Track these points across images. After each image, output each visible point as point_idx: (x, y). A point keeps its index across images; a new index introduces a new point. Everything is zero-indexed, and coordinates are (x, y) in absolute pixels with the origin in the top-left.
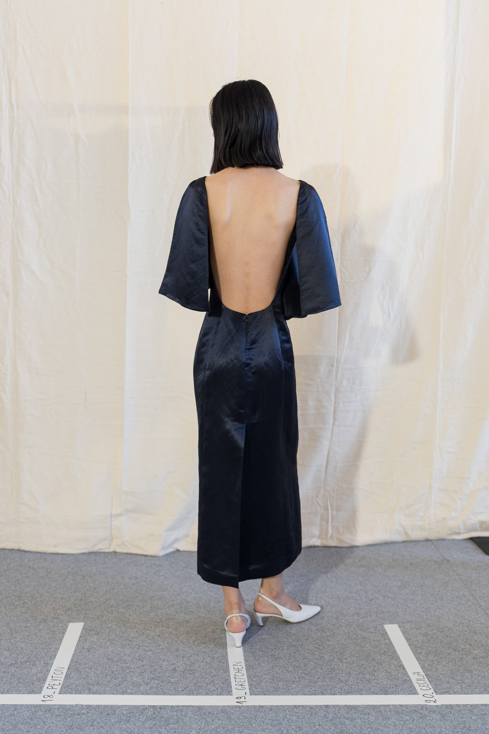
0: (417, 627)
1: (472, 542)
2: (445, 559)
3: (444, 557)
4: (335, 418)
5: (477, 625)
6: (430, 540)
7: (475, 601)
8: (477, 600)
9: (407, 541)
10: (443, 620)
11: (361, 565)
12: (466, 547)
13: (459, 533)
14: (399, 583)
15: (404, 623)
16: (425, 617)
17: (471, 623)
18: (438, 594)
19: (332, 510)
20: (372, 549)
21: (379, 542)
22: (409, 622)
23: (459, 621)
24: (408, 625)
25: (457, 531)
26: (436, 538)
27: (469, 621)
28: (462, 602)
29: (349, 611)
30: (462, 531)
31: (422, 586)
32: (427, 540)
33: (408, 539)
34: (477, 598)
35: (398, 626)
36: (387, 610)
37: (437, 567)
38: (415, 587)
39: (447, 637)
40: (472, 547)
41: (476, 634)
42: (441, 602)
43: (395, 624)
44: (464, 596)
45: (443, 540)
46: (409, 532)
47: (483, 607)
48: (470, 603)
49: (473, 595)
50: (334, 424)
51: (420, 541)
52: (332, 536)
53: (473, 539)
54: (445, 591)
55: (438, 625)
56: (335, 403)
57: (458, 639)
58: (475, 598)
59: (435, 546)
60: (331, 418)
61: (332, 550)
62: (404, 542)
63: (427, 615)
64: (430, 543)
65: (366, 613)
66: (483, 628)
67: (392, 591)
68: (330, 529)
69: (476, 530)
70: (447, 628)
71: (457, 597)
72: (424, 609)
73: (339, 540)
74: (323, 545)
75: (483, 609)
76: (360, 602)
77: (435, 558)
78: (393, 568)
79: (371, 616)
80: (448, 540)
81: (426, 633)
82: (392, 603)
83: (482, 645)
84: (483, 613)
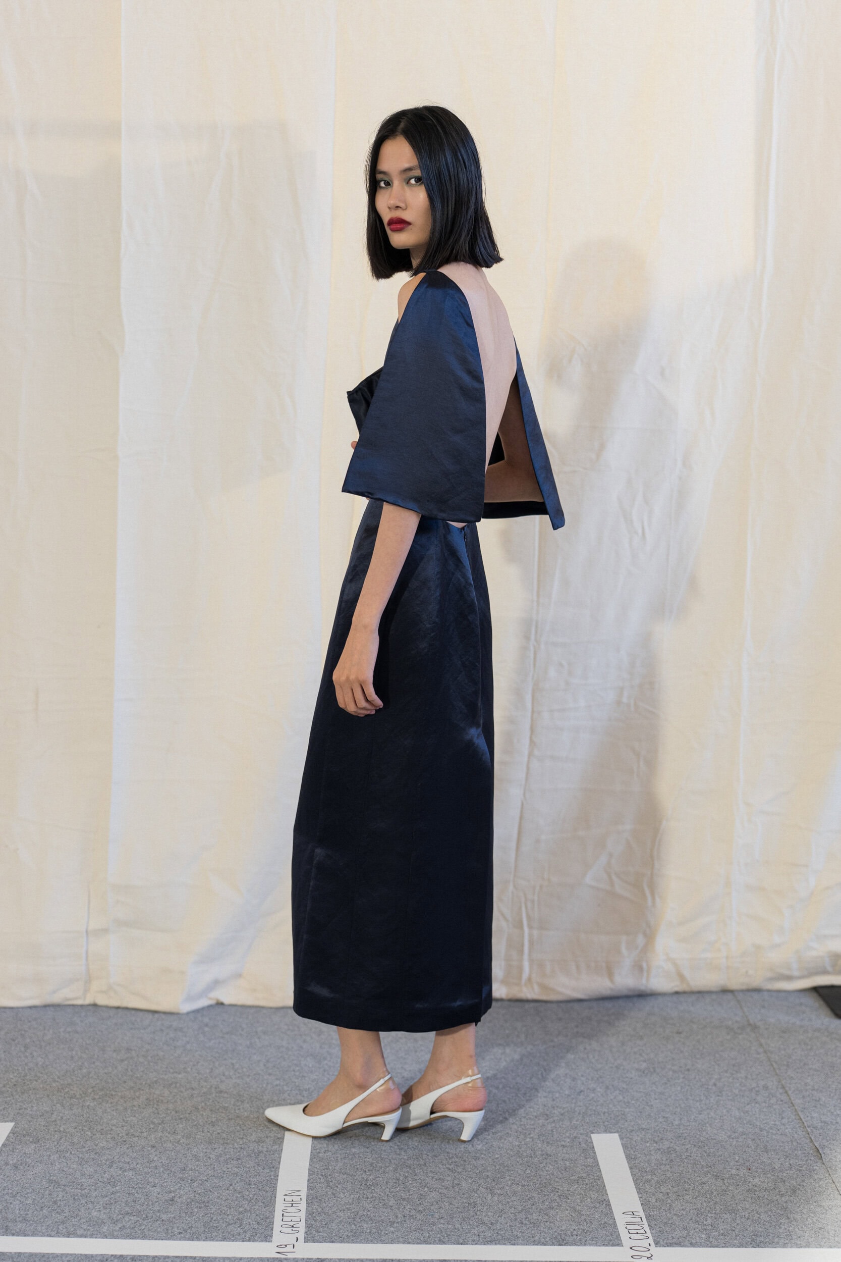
0: (656, 1139)
1: (815, 994)
2: (750, 1025)
3: (748, 1021)
4: (532, 742)
5: (774, 1137)
6: (732, 992)
7: (784, 1097)
8: (788, 1095)
9: (685, 993)
10: (709, 1129)
11: (577, 1032)
12: (801, 1004)
13: (789, 978)
14: (644, 1065)
15: (631, 1131)
16: (677, 1122)
17: (765, 1133)
18: (715, 1085)
19: (530, 927)
20: (608, 1004)
21: (625, 992)
22: (643, 1129)
23: (741, 1129)
24: (638, 1136)
25: (786, 972)
26: (744, 987)
27: (761, 1130)
28: (759, 1098)
29: (532, 1110)
30: (796, 973)
31: (688, 1070)
32: (725, 991)
33: (686, 988)
34: (790, 1092)
35: (620, 1136)
36: (606, 1110)
37: (729, 1037)
38: (674, 1072)
39: (709, 1155)
40: (813, 1002)
41: (767, 1152)
42: (718, 1098)
43: (615, 1132)
44: (766, 1088)
45: (758, 990)
46: (687, 973)
47: (796, 1107)
48: (773, 1101)
49: (783, 1087)
50: (530, 755)
51: (709, 992)
52: (529, 979)
53: (817, 990)
54: (730, 1080)
55: (698, 1137)
56: (533, 712)
57: (728, 1159)
58: (786, 1092)
59: (738, 1001)
60: (527, 742)
61: (527, 1006)
62: (677, 993)
63: (681, 1119)
64: (730, 996)
65: (562, 1115)
66: (783, 1142)
67: (627, 1077)
68: (526, 965)
69: (825, 972)
70: (714, 1141)
71: (751, 1090)
72: (678, 1110)
73: (544, 987)
74: (510, 996)
75: (796, 1110)
76: (557, 1095)
77: (730, 1023)
78: (641, 1038)
79: (570, 1119)
80: (769, 991)
81: (670, 1150)
82: (621, 1098)
83: (774, 1169)
84: (794, 1117)
